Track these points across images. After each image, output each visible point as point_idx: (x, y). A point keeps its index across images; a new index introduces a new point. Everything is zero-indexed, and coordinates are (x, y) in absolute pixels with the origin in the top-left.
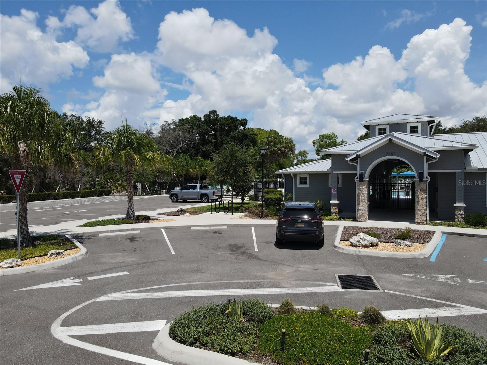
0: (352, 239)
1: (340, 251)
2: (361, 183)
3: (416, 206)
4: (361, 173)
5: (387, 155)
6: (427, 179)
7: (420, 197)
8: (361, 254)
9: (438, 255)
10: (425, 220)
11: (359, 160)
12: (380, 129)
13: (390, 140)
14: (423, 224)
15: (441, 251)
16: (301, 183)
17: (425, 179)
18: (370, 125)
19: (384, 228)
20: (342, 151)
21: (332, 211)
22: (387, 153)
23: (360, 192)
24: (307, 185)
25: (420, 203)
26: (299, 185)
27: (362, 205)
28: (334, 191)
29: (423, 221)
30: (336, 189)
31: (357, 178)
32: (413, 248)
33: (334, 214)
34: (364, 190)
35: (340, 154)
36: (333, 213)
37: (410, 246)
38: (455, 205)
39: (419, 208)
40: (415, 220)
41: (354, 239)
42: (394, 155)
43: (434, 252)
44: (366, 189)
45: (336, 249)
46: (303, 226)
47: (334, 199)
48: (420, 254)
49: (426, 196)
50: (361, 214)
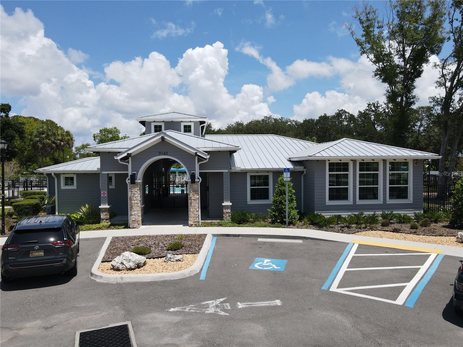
0: (114, 261)
1: (98, 280)
2: (133, 185)
3: (189, 208)
4: (133, 174)
5: (160, 155)
6: (198, 180)
7: (192, 198)
8: (123, 281)
9: (209, 267)
10: (197, 222)
11: (130, 158)
12: (156, 127)
13: (163, 138)
14: (196, 226)
15: (211, 262)
16: (66, 184)
17: (197, 180)
18: (145, 121)
19: (157, 236)
20: (112, 148)
21: (101, 217)
22: (160, 152)
23: (132, 195)
24: (74, 187)
25: (192, 204)
26: (63, 187)
27: (134, 209)
28: (104, 194)
29: (196, 223)
30: (106, 192)
31: (129, 180)
32: (184, 262)
33: (105, 221)
34: (136, 193)
35: (109, 152)
36: (103, 220)
37: (180, 261)
38: (223, 204)
39: (192, 210)
40: (188, 222)
41: (117, 261)
42: (167, 155)
43: (205, 264)
44: (139, 192)
45: (92, 278)
46: (42, 254)
47: (104, 204)
48: (191, 271)
49: (198, 197)
50: (133, 219)
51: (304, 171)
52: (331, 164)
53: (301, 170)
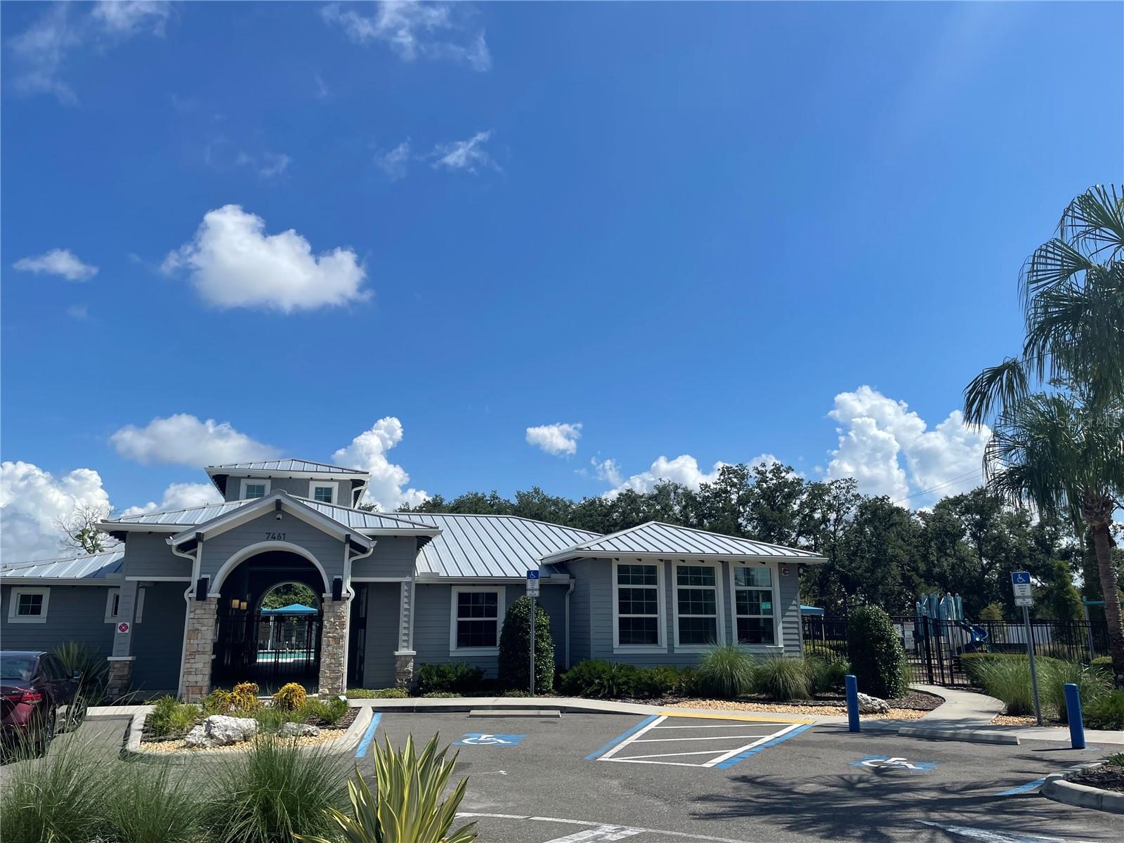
2: (200, 603)
3: (323, 656)
4: (203, 579)
6: (348, 594)
7: (330, 635)
10: (339, 688)
11: (200, 545)
12: (250, 488)
13: (278, 504)
16: (23, 611)
17: (344, 595)
18: (227, 476)
20: (157, 524)
22: (270, 533)
23: (196, 627)
24: (41, 619)
25: (331, 648)
26: (14, 618)
27: (197, 660)
29: (335, 692)
31: (192, 592)
32: (318, 737)
33: (117, 692)
34: (205, 623)
36: (113, 689)
37: (312, 735)
38: (397, 653)
39: (328, 661)
40: (318, 685)
42: (284, 539)
43: (362, 742)
44: (211, 621)
47: (122, 652)
49: (344, 631)
50: (191, 683)
51: (569, 585)
52: (622, 569)
53: (565, 582)
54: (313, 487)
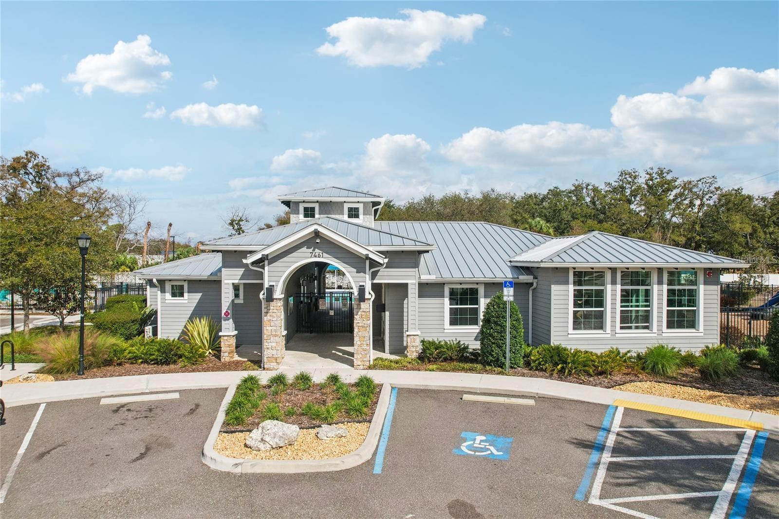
2: (270, 302)
3: (355, 338)
4: (270, 286)
5: (311, 257)
6: (370, 296)
7: (360, 324)
9: (387, 449)
10: (367, 361)
11: (266, 263)
12: (306, 209)
13: (316, 231)
14: (365, 367)
16: (173, 295)
17: (367, 296)
18: (290, 201)
20: (238, 245)
21: (222, 348)
22: (312, 253)
23: (269, 318)
24: (184, 300)
25: (360, 334)
26: (169, 300)
27: (272, 339)
28: (227, 314)
29: (365, 363)
30: (229, 311)
31: (264, 294)
32: (347, 438)
33: (227, 355)
34: (275, 315)
35: (235, 251)
37: (342, 436)
38: (407, 333)
39: (359, 343)
40: (354, 361)
42: (323, 257)
43: (381, 442)
44: (279, 314)
45: (204, 461)
47: (227, 329)
49: (369, 322)
50: (270, 355)
51: (533, 283)
52: (577, 274)
53: (530, 281)
54: (346, 207)
